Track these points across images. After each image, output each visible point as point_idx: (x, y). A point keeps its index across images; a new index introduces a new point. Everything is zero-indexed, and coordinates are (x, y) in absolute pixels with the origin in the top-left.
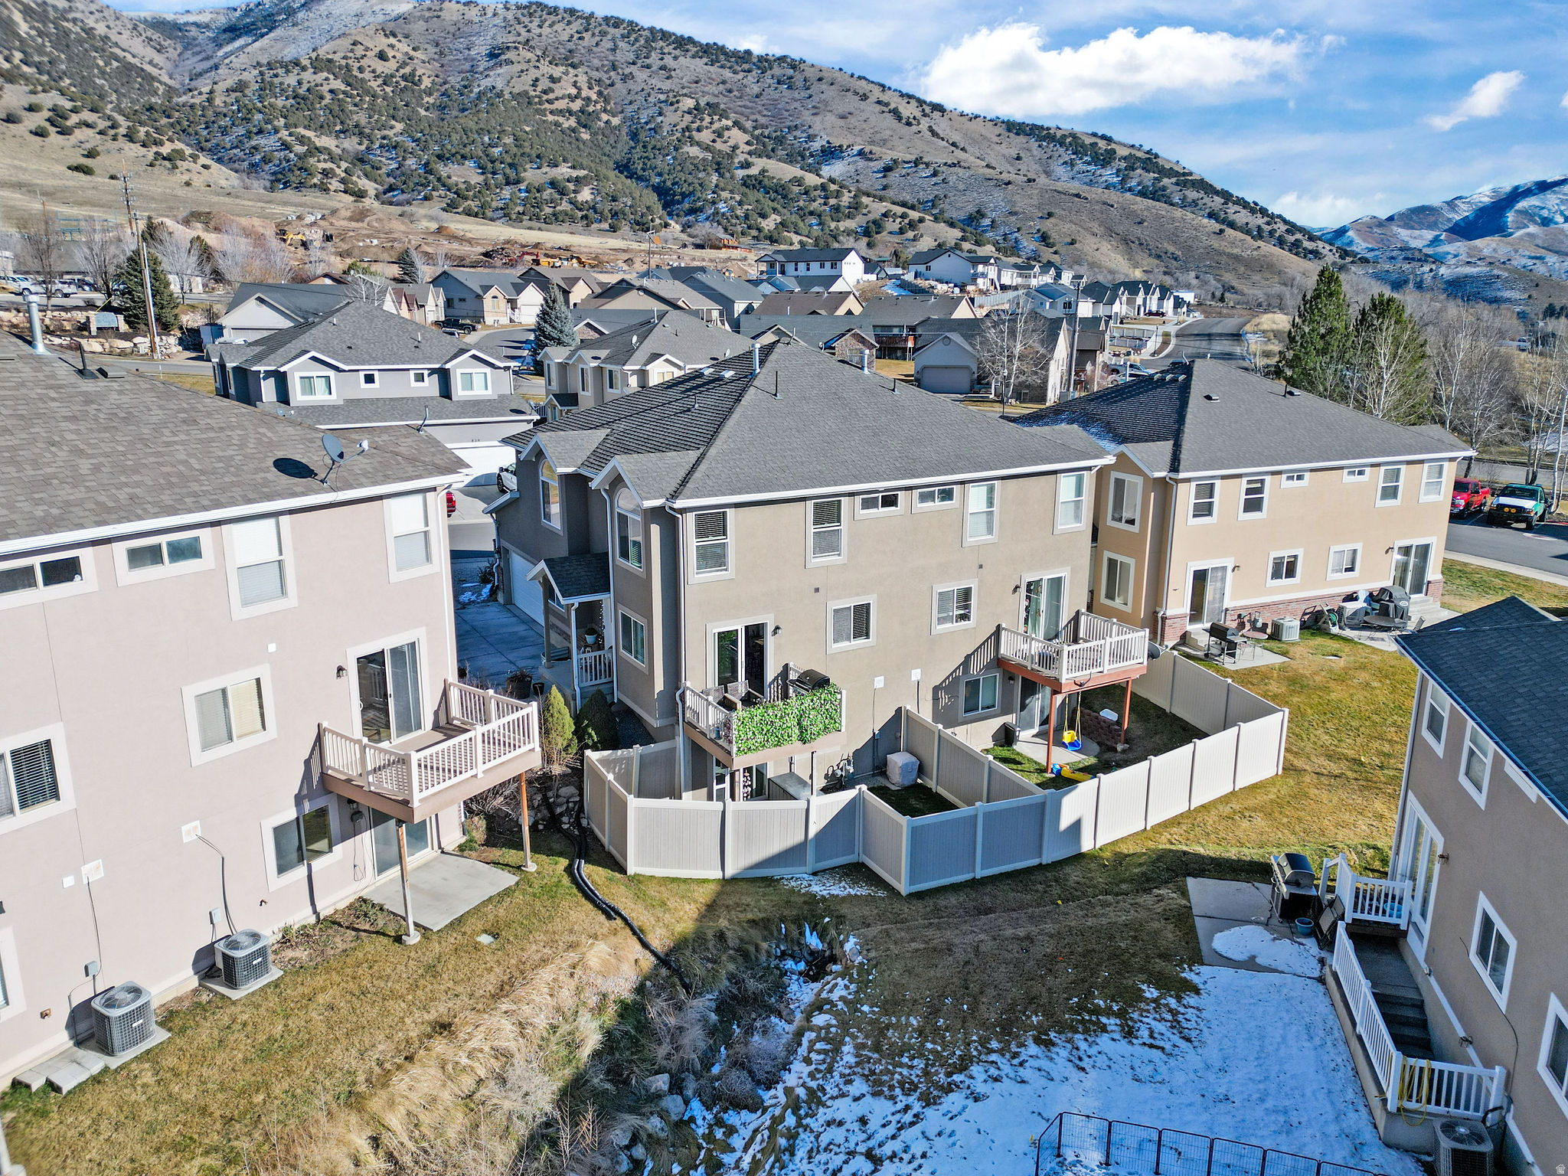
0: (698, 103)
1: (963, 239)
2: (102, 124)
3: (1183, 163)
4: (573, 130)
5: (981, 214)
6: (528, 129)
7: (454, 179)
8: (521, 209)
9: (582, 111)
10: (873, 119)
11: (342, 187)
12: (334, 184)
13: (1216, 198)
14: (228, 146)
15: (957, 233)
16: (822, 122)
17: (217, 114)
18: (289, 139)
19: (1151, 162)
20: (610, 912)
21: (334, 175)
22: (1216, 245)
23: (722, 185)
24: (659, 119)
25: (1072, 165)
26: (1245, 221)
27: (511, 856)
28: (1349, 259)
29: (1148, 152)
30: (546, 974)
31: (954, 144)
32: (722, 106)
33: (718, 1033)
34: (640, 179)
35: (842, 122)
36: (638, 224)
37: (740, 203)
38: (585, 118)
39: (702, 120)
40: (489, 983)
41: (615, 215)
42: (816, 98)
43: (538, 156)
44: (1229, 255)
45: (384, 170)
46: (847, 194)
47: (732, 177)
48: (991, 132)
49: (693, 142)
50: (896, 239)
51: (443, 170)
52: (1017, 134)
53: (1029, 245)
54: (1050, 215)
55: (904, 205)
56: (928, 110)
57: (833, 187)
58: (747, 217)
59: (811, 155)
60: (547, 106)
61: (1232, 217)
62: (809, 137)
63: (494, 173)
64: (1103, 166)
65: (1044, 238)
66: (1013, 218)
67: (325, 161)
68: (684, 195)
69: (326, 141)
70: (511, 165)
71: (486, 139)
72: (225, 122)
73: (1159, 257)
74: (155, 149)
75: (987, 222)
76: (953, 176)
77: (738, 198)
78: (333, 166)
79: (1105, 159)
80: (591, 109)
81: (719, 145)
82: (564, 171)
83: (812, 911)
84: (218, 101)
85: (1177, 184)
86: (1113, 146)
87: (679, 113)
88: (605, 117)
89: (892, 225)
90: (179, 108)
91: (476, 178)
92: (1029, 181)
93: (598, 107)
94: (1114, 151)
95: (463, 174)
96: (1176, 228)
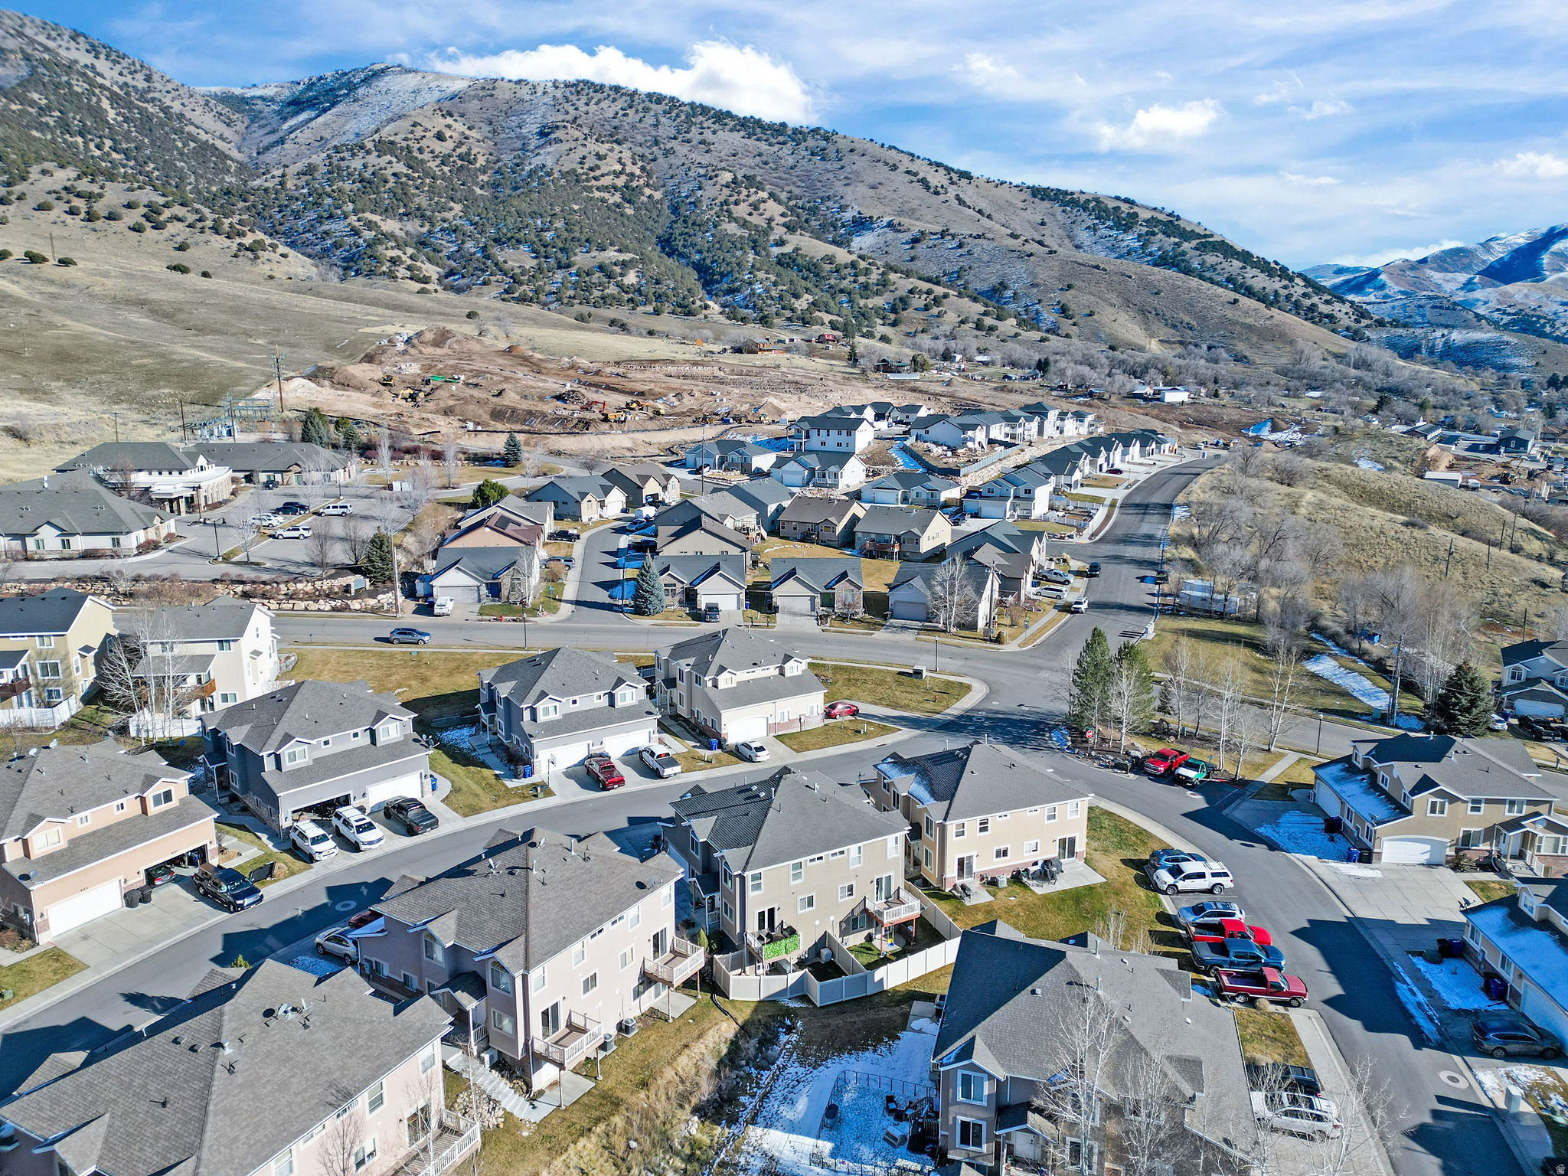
0: (736, 177)
1: (985, 314)
2: (191, 218)
3: (1205, 224)
4: (618, 206)
5: (1003, 286)
6: (576, 207)
7: (510, 263)
8: (571, 293)
9: (626, 186)
10: (902, 188)
11: (408, 275)
12: (402, 272)
13: (1235, 262)
14: (301, 230)
15: (979, 308)
16: (854, 192)
17: (290, 198)
18: (357, 224)
19: (1171, 225)
20: (726, 1013)
21: (402, 262)
22: (1230, 315)
23: (758, 265)
24: (699, 193)
25: (1095, 230)
26: (1262, 285)
27: (693, 992)
28: (1364, 322)
29: (1170, 215)
30: (711, 1032)
31: (980, 212)
32: (758, 178)
33: (759, 1050)
34: (681, 255)
35: (872, 192)
36: (680, 305)
37: (775, 284)
38: (629, 194)
39: (739, 193)
40: (695, 1034)
41: (658, 297)
42: (848, 169)
43: (587, 241)
44: (1243, 325)
45: (444, 253)
46: (875, 271)
47: (768, 255)
48: (1016, 198)
49: (732, 218)
50: (921, 315)
51: (500, 254)
52: (1042, 199)
53: (1049, 317)
54: (1070, 287)
55: (929, 280)
56: (955, 177)
57: (863, 264)
58: (781, 298)
59: (843, 226)
60: (593, 182)
61: (1249, 282)
62: (841, 207)
63: (546, 257)
64: (1125, 231)
65: (1064, 310)
66: (1035, 290)
67: (392, 248)
68: (723, 275)
69: (390, 225)
70: (562, 250)
71: (539, 222)
72: (296, 206)
73: (1174, 327)
74: (238, 240)
75: (1009, 293)
76: (978, 247)
77: (773, 278)
78: (399, 253)
79: (1126, 223)
80: (634, 184)
81: (755, 220)
82: (611, 255)
83: (788, 1012)
84: (290, 185)
85: (1196, 249)
86: (1135, 209)
87: (718, 187)
88: (647, 191)
89: (918, 302)
90: (254, 191)
91: (530, 263)
92: (1051, 252)
93: (642, 181)
94: (1136, 215)
95: (519, 258)
96: (1192, 298)
